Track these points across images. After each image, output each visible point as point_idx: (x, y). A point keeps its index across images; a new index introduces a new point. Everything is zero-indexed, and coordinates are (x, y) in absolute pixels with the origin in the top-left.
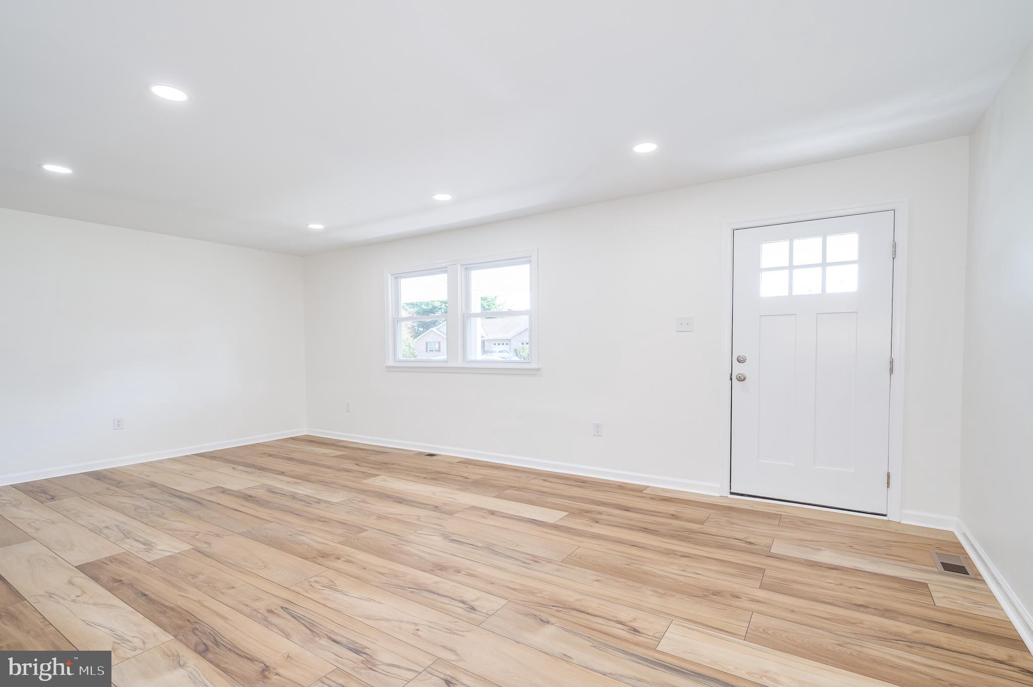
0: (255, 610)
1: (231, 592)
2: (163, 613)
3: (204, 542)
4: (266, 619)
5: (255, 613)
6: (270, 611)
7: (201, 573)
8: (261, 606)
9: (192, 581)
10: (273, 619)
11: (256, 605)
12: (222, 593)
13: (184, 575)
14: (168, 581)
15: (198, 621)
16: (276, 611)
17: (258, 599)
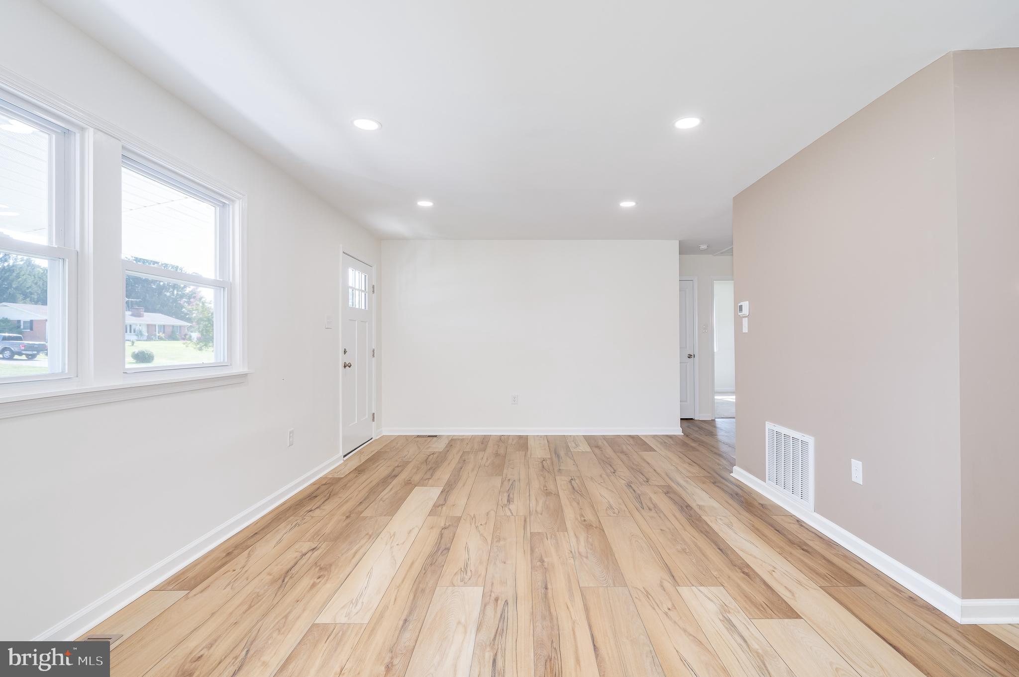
0: (657, 513)
1: (664, 528)
2: (707, 532)
3: (665, 591)
4: (655, 507)
5: (658, 512)
6: (650, 509)
7: (679, 551)
8: (653, 514)
9: (686, 547)
10: (651, 506)
11: (655, 515)
12: (670, 529)
13: (692, 555)
14: (703, 554)
15: (688, 520)
16: (647, 508)
17: (652, 517)
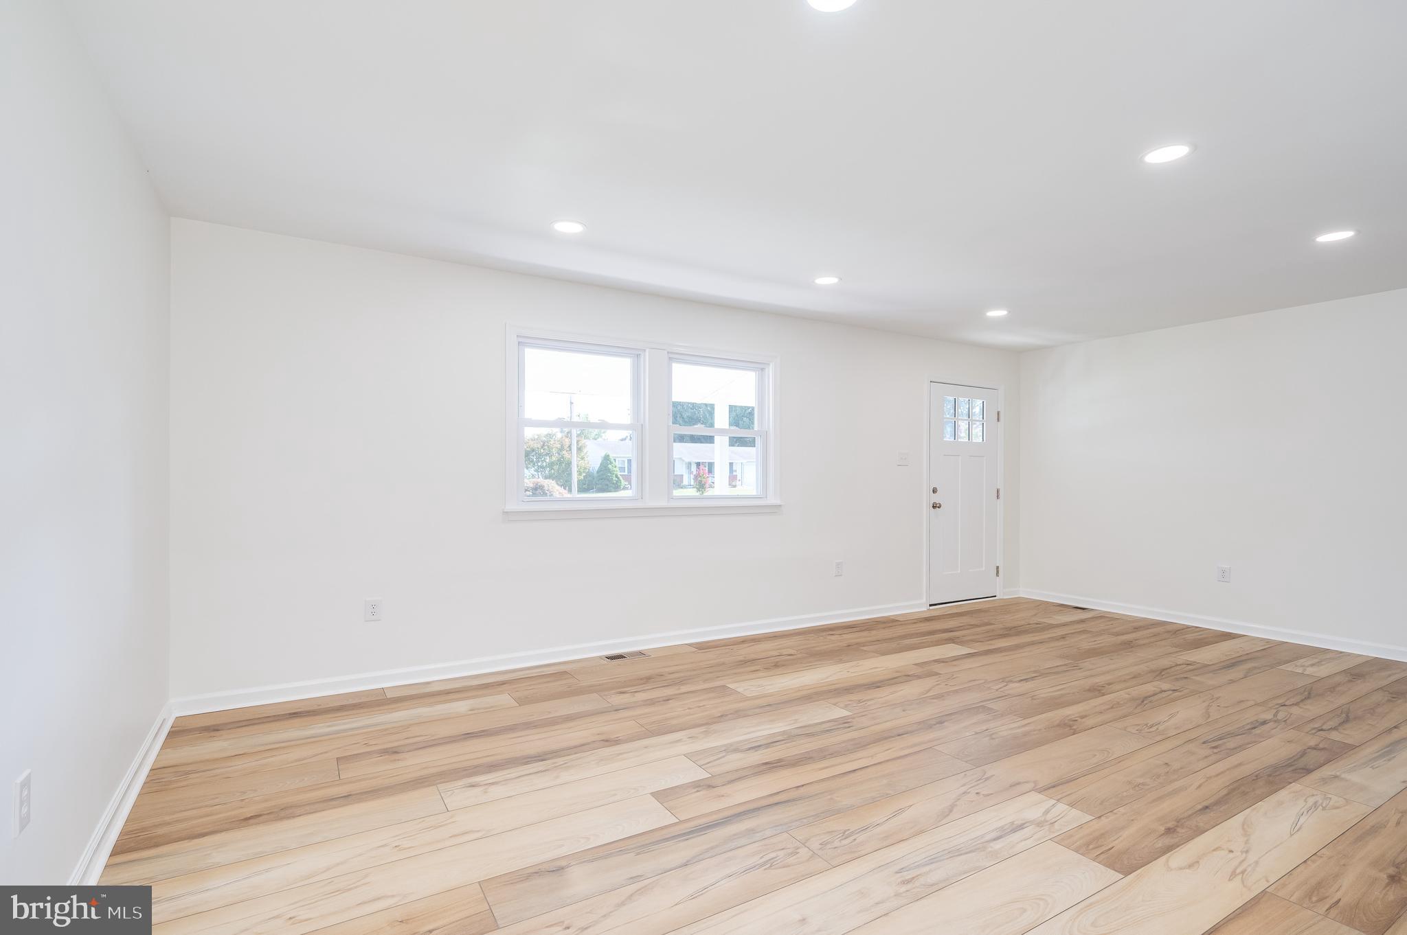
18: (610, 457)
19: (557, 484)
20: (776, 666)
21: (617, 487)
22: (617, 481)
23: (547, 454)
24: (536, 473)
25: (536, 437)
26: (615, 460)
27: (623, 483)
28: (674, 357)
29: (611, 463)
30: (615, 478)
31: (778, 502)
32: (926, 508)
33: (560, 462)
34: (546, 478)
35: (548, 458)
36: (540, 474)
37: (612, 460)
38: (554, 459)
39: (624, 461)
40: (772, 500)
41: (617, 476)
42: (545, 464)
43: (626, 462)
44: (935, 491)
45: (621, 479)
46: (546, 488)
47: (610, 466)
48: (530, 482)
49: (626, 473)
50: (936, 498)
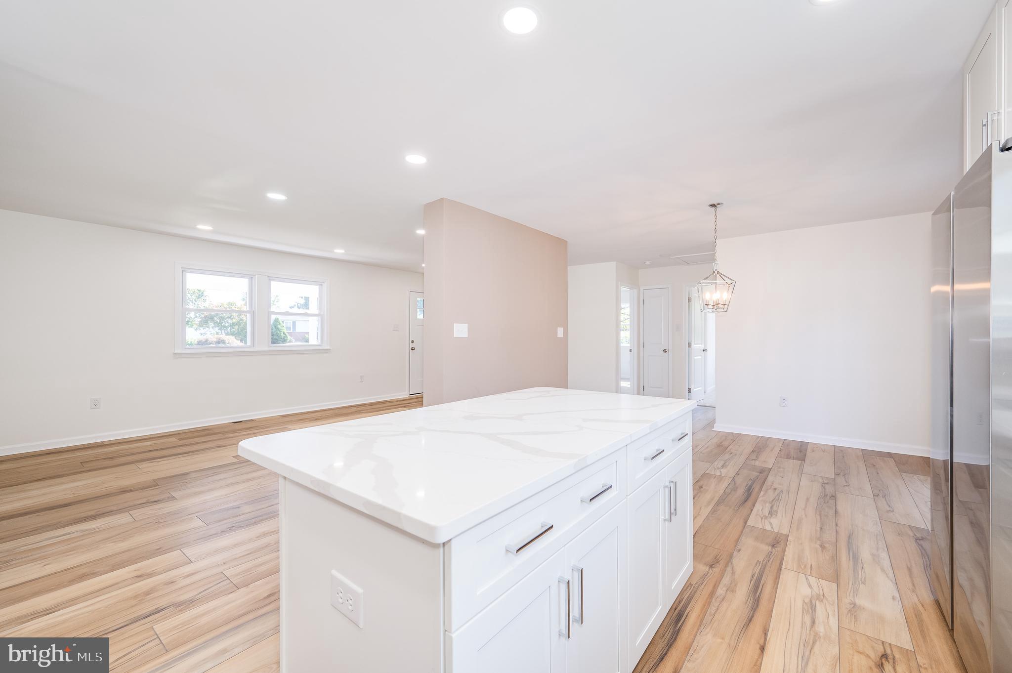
18: (280, 320)
19: (236, 339)
20: (316, 420)
21: (284, 341)
22: (285, 337)
23: (229, 317)
24: (219, 331)
25: (220, 305)
26: (283, 322)
27: (289, 338)
28: (270, 278)
29: (280, 324)
30: (282, 335)
31: (329, 348)
32: (407, 349)
33: (238, 323)
34: (227, 334)
35: (230, 320)
36: (223, 331)
37: (281, 322)
38: (234, 321)
39: (290, 323)
40: (326, 347)
41: (284, 333)
42: (227, 325)
43: (292, 323)
44: (413, 342)
45: (287, 335)
46: (227, 342)
47: (279, 326)
48: (214, 337)
49: (291, 331)
50: (412, 345)
